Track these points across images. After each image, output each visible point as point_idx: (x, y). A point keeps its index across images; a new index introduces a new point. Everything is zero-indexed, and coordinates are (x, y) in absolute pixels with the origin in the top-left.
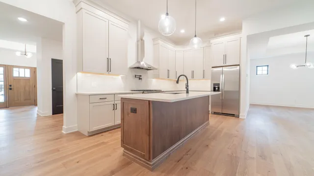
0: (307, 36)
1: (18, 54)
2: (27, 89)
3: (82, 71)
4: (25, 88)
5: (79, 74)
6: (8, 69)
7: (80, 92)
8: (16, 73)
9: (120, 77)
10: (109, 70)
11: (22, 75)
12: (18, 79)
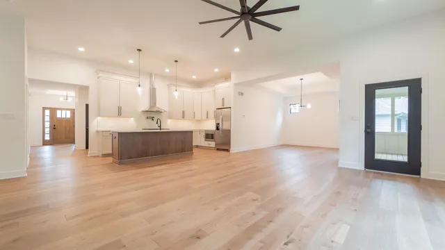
0: (301, 79)
1: (61, 99)
2: (68, 129)
3: (99, 116)
4: (66, 128)
5: (99, 118)
6: (53, 111)
7: (100, 129)
8: (59, 114)
9: (132, 119)
10: (120, 114)
11: (64, 116)
12: (61, 120)
